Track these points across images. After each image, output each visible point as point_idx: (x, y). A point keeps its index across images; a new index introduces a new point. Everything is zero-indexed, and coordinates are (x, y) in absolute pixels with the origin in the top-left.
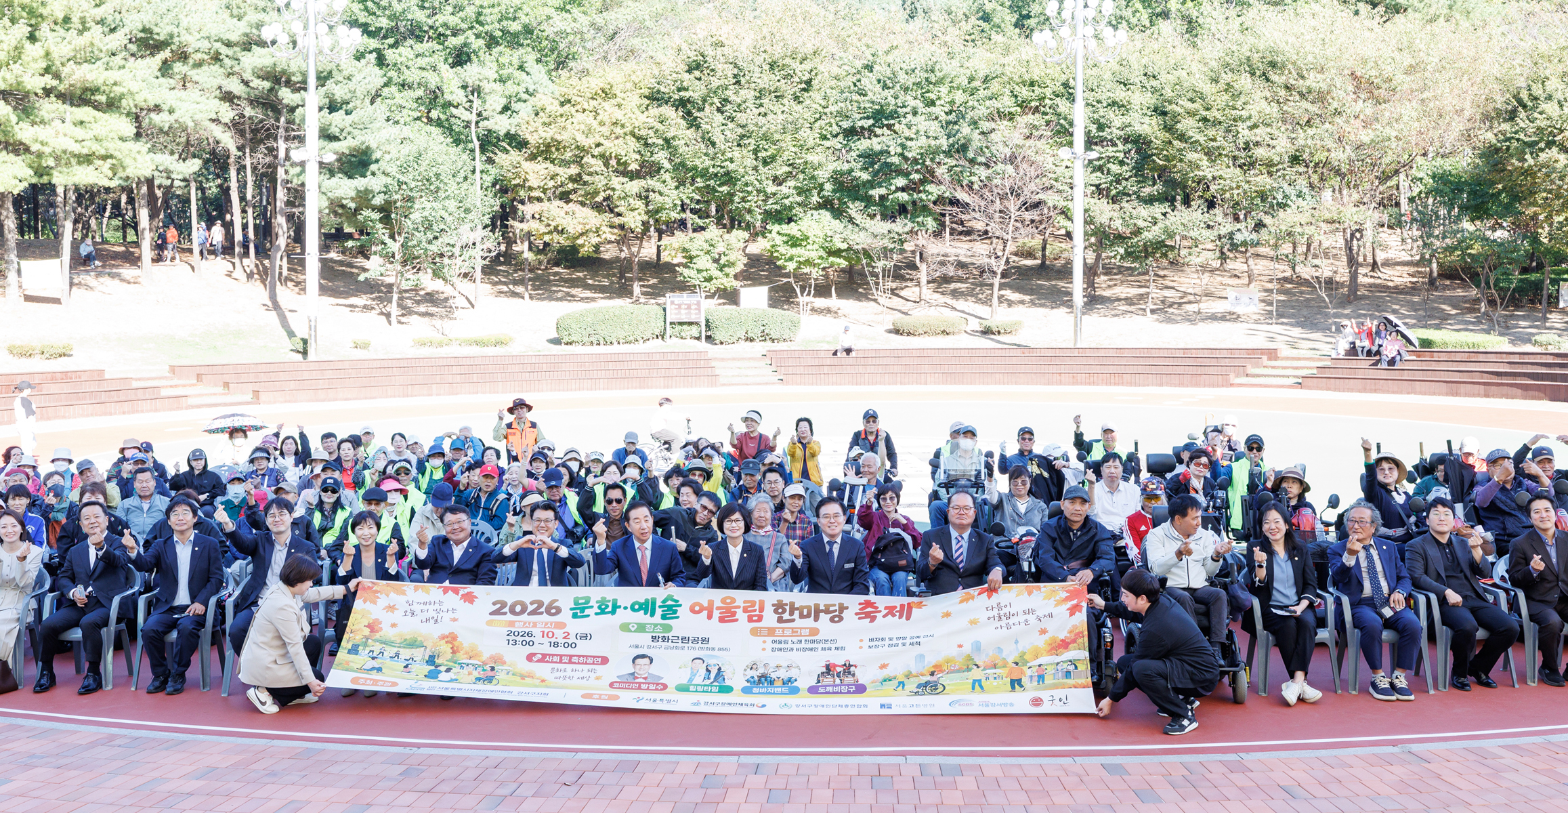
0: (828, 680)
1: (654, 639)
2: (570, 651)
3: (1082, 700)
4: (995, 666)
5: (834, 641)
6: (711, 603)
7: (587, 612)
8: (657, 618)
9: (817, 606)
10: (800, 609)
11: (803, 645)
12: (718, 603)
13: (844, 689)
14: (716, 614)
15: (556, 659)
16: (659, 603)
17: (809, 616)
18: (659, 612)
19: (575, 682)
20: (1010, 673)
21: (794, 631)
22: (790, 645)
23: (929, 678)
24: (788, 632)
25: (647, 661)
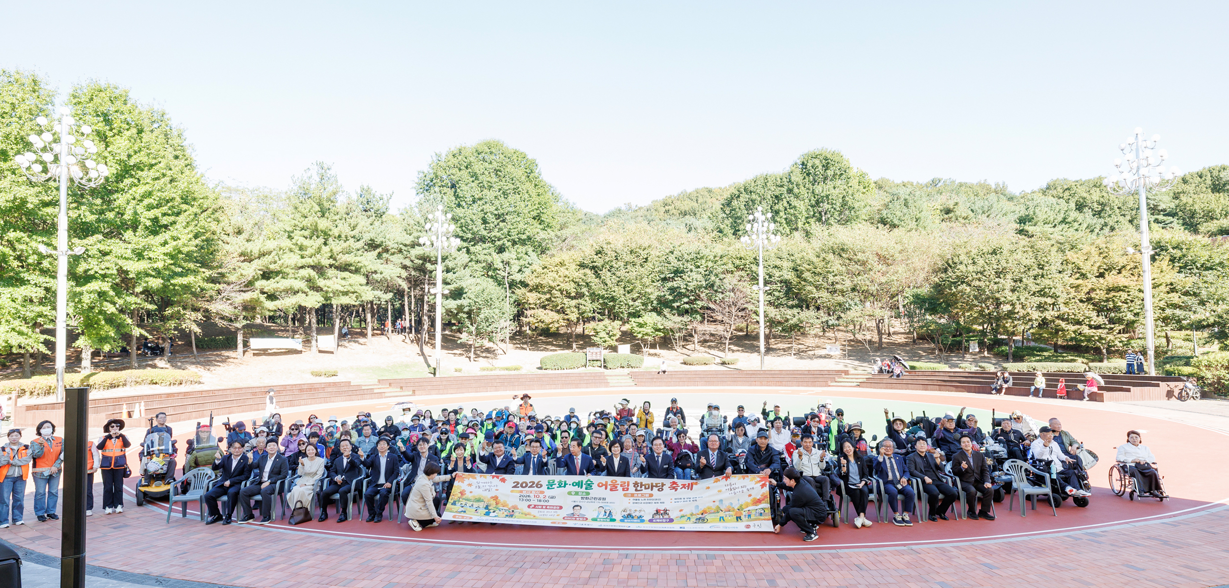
0: (657, 517)
1: (582, 498)
2: (546, 504)
3: (767, 525)
4: (729, 511)
5: (660, 499)
6: (606, 482)
7: (553, 486)
8: (583, 489)
9: (652, 484)
10: (645, 485)
11: (646, 501)
12: (609, 483)
13: (664, 521)
14: (609, 487)
15: (540, 507)
16: (584, 483)
17: (648, 488)
18: (584, 486)
19: (548, 517)
20: (736, 514)
21: (642, 495)
22: (640, 501)
23: (701, 516)
24: (640, 495)
25: (579, 508)
